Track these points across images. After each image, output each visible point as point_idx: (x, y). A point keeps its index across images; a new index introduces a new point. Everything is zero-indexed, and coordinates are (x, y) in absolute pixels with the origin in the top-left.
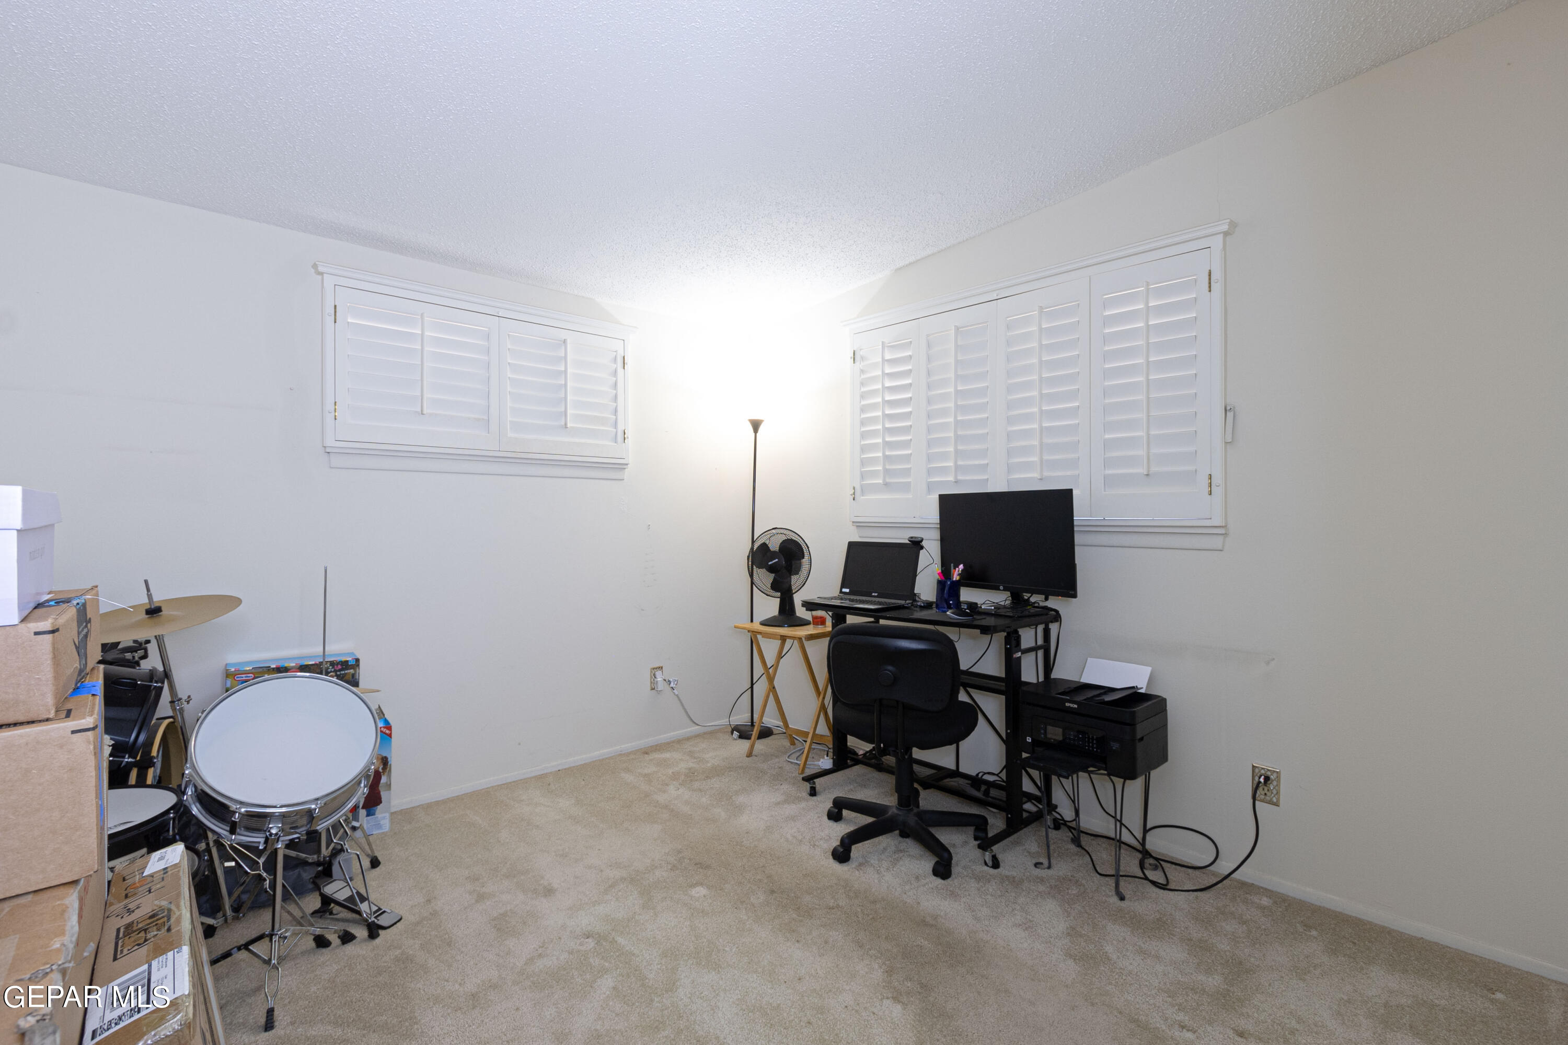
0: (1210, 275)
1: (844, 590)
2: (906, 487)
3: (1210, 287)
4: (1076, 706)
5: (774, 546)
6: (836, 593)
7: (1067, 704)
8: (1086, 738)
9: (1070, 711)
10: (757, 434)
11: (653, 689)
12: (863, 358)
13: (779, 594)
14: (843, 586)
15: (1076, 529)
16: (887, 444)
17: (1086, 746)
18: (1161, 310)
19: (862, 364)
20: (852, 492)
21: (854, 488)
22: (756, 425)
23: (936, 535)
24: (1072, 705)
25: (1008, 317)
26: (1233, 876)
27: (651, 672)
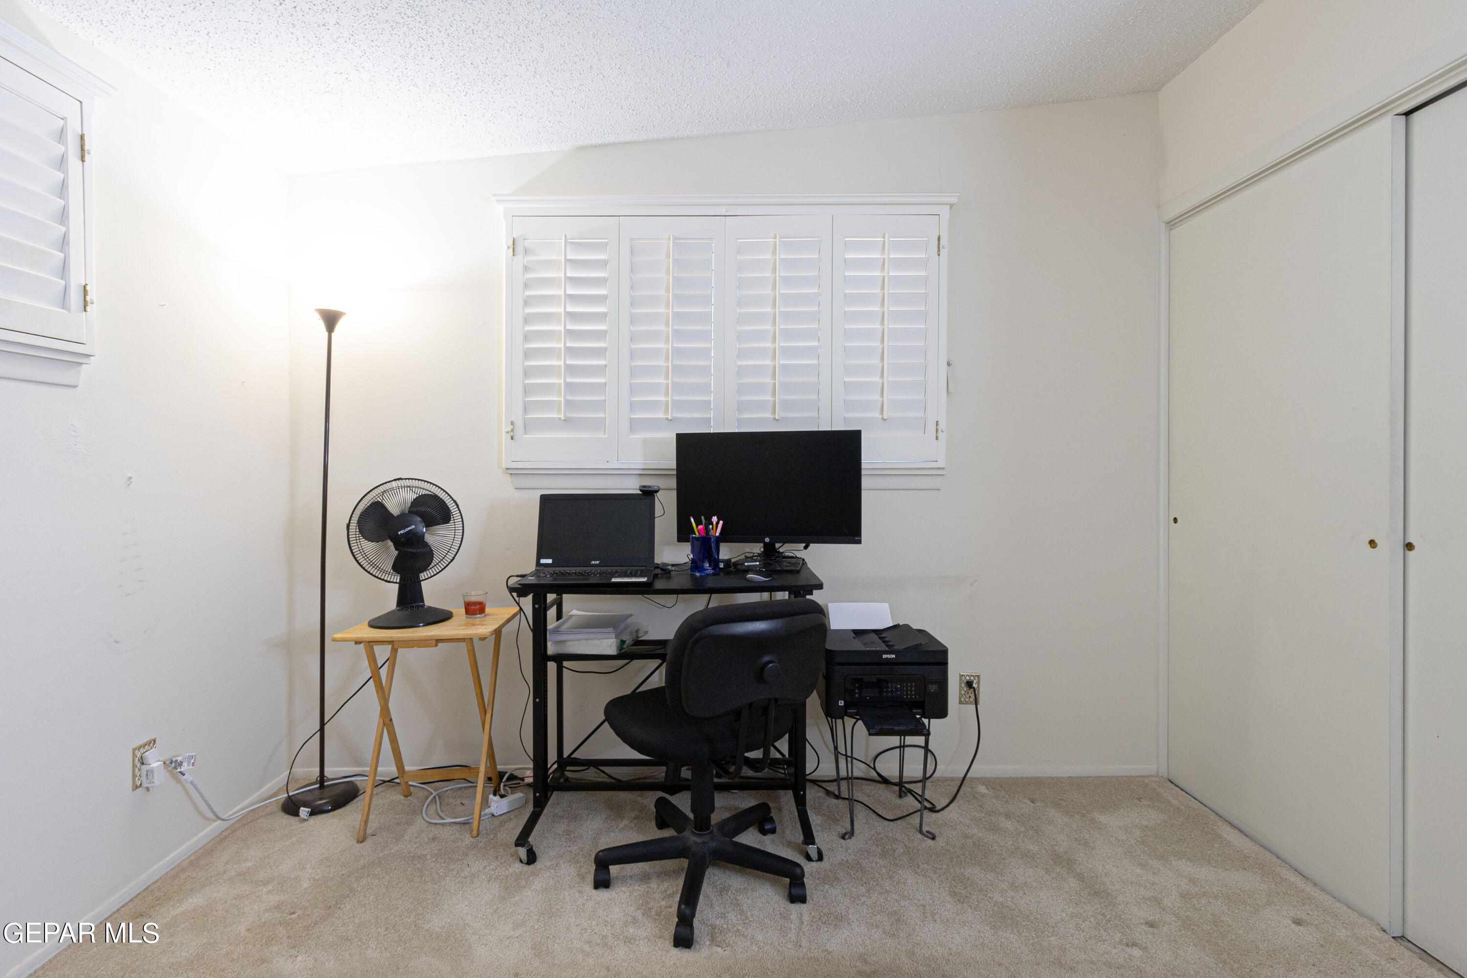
0: (939, 240)
1: (543, 561)
2: (598, 424)
3: (939, 251)
4: (893, 656)
5: (395, 505)
6: (531, 567)
7: (885, 656)
8: (904, 687)
9: (889, 662)
10: (333, 334)
11: (136, 787)
12: (526, 251)
13: (397, 578)
14: (539, 556)
15: (863, 472)
16: (570, 369)
17: (904, 695)
18: (899, 263)
19: (525, 259)
20: (509, 428)
21: (512, 423)
22: (331, 320)
23: (673, 483)
24: (889, 656)
25: (738, 239)
26: (968, 776)
27: (134, 755)
